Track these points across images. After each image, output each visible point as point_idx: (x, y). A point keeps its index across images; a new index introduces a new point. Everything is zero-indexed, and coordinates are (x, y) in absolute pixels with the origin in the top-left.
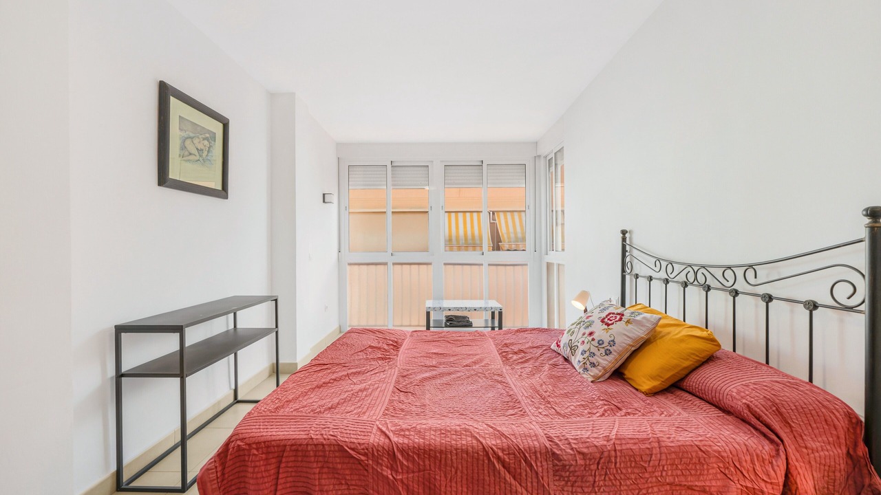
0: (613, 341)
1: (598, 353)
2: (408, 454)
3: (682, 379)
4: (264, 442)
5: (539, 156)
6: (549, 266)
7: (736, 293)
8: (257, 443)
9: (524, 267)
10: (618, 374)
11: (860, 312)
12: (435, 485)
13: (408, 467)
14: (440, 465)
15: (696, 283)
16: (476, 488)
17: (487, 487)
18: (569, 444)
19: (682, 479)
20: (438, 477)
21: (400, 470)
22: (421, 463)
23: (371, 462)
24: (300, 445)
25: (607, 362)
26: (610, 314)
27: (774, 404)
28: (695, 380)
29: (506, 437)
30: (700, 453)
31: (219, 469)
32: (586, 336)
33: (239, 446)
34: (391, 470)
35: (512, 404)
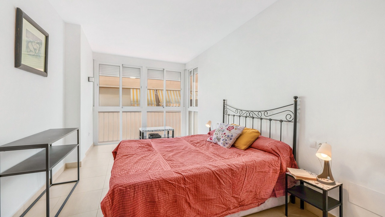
0: (232, 135)
1: (228, 140)
2: (189, 178)
3: (252, 145)
4: (133, 185)
5: (186, 70)
6: (190, 112)
7: (262, 119)
8: (129, 186)
9: (179, 113)
10: (233, 146)
11: (292, 122)
12: (198, 187)
13: (189, 182)
14: (199, 180)
15: (250, 116)
16: (210, 185)
17: (214, 183)
18: (234, 165)
19: (261, 170)
20: (199, 184)
21: (187, 184)
22: (194, 180)
23: (176, 183)
24: (149, 183)
25: (231, 142)
26: (229, 127)
27: (277, 147)
28: (255, 144)
29: (217, 167)
30: (264, 162)
31: (110, 201)
32: (223, 134)
33: (120, 189)
34: (184, 184)
35: (209, 158)
